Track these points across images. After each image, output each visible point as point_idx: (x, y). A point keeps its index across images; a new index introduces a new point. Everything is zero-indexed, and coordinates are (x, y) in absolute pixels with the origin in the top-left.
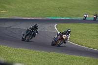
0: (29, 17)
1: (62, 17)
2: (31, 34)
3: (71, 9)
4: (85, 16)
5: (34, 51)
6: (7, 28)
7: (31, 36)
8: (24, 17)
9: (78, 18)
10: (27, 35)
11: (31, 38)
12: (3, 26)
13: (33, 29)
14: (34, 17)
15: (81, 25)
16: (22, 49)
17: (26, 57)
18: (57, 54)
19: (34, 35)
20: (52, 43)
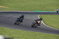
0: (22, 11)
1: (42, 11)
2: (20, 21)
3: (48, 6)
4: (58, 10)
5: (26, 31)
6: (9, 17)
7: (20, 22)
8: (20, 11)
9: (52, 12)
10: (18, 21)
11: (20, 23)
12: (7, 16)
13: (21, 18)
14: (25, 11)
15: (54, 16)
16: (18, 30)
17: (21, 35)
18: (40, 33)
19: (21, 21)
20: (32, 25)
